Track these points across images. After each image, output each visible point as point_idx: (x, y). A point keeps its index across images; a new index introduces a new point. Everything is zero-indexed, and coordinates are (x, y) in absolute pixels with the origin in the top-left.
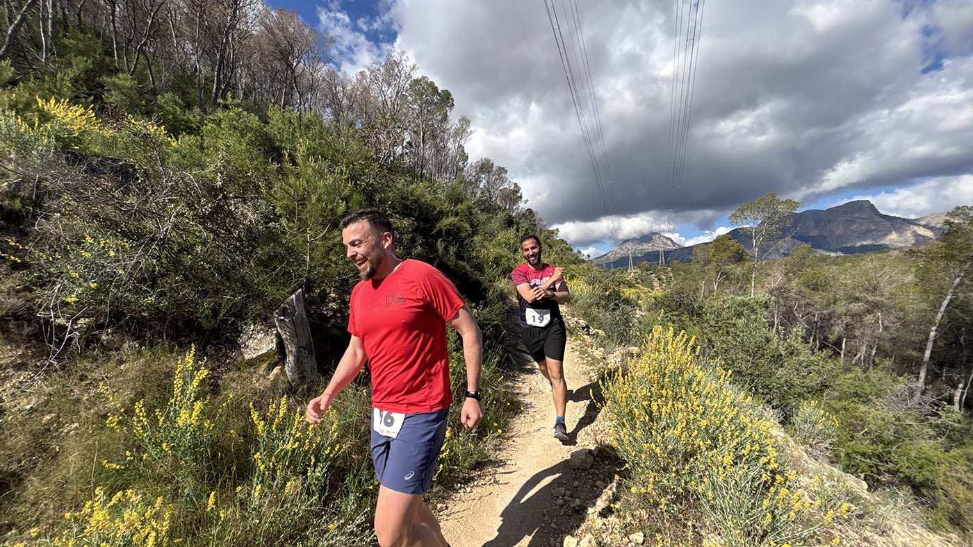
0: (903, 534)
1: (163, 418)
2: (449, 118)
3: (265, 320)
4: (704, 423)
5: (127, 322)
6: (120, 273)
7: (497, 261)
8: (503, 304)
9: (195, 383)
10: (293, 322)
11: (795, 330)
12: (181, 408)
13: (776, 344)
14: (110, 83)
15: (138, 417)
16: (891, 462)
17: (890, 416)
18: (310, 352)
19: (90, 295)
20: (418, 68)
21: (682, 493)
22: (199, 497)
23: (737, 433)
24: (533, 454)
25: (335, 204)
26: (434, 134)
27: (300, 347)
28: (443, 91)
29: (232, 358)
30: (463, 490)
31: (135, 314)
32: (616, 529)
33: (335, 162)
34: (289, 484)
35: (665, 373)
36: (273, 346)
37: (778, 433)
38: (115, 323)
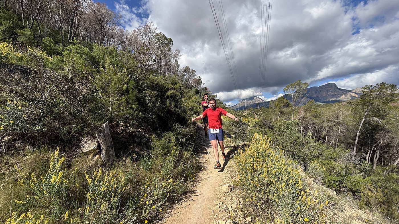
0: (349, 211)
1: (44, 180)
2: (171, 50)
3: (92, 135)
4: (274, 172)
5: (27, 138)
6: (24, 116)
7: (192, 108)
8: (195, 126)
9: (59, 164)
10: (104, 136)
11: (308, 133)
12: (53, 175)
13: (301, 139)
14: (20, 33)
15: (32, 180)
16: (344, 183)
17: (343, 166)
18: (112, 149)
19: (10, 126)
20: (158, 29)
21: (266, 200)
22: (61, 214)
23: (287, 175)
24: (207, 187)
25: (122, 85)
26: (165, 56)
27: (108, 146)
28: (169, 39)
29: (77, 152)
30: (178, 204)
31: (31, 134)
32: (241, 216)
33: (122, 67)
34: (102, 206)
35: (259, 152)
36: (96, 146)
37: (303, 174)
38: (22, 139)
